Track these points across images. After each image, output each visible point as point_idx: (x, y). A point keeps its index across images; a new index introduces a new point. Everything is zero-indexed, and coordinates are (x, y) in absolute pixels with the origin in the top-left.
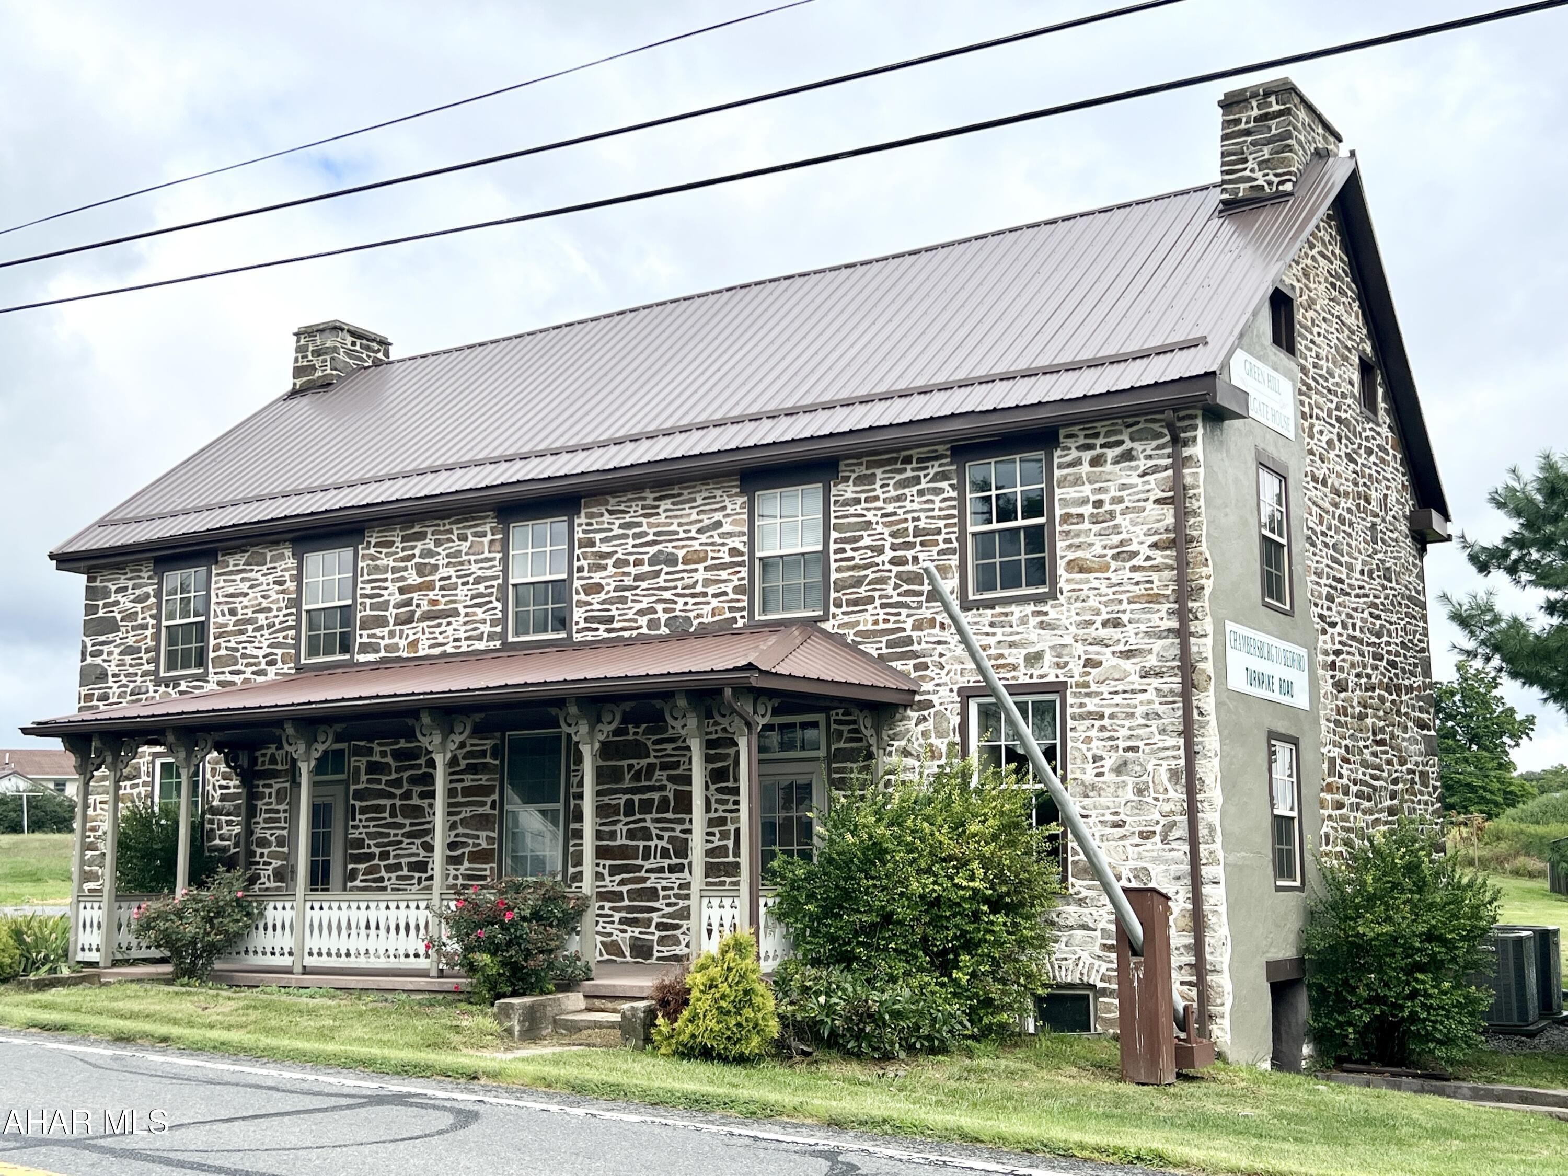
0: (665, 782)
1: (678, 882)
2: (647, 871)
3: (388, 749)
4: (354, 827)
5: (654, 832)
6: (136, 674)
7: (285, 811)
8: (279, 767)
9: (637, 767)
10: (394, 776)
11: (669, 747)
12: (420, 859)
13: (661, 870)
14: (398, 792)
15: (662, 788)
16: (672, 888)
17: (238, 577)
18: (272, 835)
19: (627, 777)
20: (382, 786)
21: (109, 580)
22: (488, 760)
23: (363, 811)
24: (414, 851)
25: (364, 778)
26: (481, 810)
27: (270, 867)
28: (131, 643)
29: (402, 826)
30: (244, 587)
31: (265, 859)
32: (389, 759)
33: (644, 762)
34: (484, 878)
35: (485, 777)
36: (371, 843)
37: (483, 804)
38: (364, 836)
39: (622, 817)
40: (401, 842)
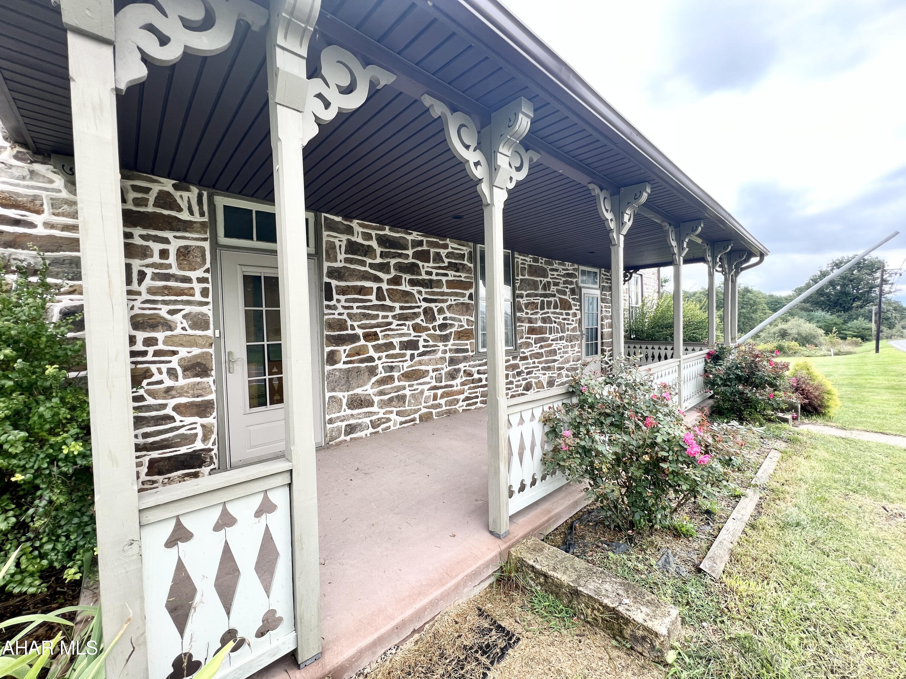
0: (555, 293)
1: (563, 345)
2: (552, 340)
3: (373, 233)
4: (328, 307)
5: (553, 319)
7: (201, 280)
8: (185, 216)
9: (544, 283)
10: (379, 260)
11: (555, 274)
12: (412, 338)
13: (557, 339)
14: (385, 277)
15: (555, 296)
16: (561, 349)
18: (172, 312)
19: (540, 287)
22: (465, 262)
23: (343, 291)
24: (405, 331)
25: (341, 256)
26: (462, 300)
27: (175, 359)
29: (391, 309)
31: (161, 346)
32: (374, 244)
33: (546, 280)
34: (466, 351)
35: (463, 275)
36: (355, 324)
37: (463, 295)
38: (345, 317)
39: (539, 310)
40: (390, 324)
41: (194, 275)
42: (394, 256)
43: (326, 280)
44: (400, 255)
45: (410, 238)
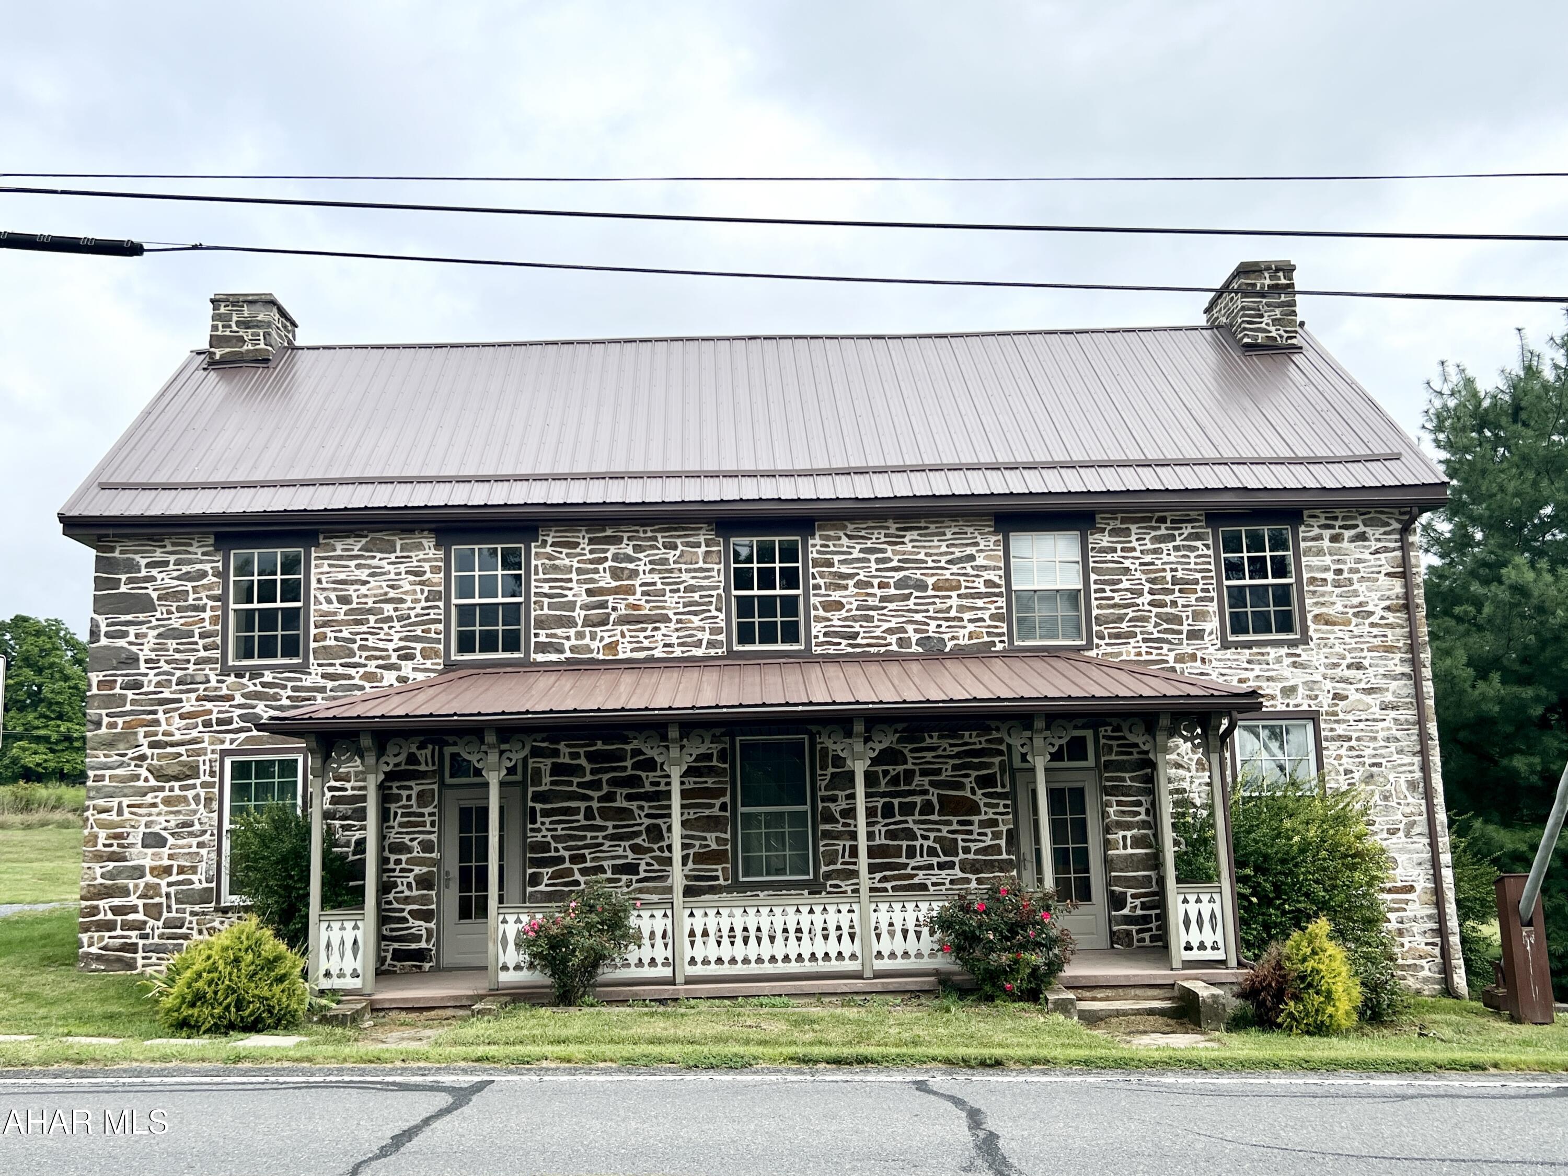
0: (927, 787)
1: (949, 878)
2: (913, 869)
3: (581, 751)
4: (532, 830)
5: (918, 833)
6: (188, 661)
7: (431, 814)
8: (423, 768)
9: (893, 773)
10: (588, 778)
11: (929, 755)
12: (629, 861)
13: (930, 867)
14: (596, 794)
15: (925, 792)
16: (944, 884)
17: (353, 563)
18: (412, 840)
19: (883, 782)
20: (574, 788)
21: (136, 552)
22: (715, 763)
23: (546, 813)
24: (620, 852)
25: (547, 779)
26: (707, 812)
27: (411, 875)
28: (176, 626)
29: (603, 828)
30: (363, 574)
31: (404, 865)
32: (583, 761)
33: (900, 768)
34: (716, 878)
35: (710, 780)
36: (560, 846)
37: (711, 806)
38: (549, 839)
39: (879, 819)
40: (602, 845)
41: (426, 811)
42: (607, 770)
43: (530, 804)
44: (614, 769)
45: (628, 747)
